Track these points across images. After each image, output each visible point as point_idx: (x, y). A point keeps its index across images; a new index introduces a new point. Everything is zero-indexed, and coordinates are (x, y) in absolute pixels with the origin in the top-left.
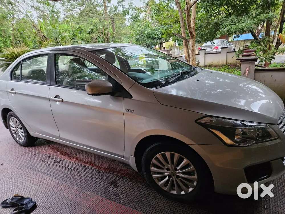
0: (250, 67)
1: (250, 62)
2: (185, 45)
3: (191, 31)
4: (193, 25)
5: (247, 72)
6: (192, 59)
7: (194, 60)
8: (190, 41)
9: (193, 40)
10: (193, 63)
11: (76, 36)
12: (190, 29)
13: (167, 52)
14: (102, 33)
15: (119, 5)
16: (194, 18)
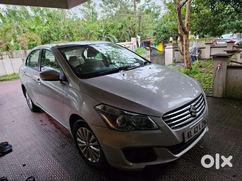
0: (222, 63)
1: (222, 58)
2: (180, 40)
3: (183, 28)
4: (187, 23)
5: (219, 68)
6: (186, 53)
7: (187, 54)
8: (184, 37)
9: (187, 36)
10: (186, 56)
11: (110, 31)
12: (182, 26)
13: (173, 45)
14: (130, 29)
15: (146, 5)
16: (188, 16)
